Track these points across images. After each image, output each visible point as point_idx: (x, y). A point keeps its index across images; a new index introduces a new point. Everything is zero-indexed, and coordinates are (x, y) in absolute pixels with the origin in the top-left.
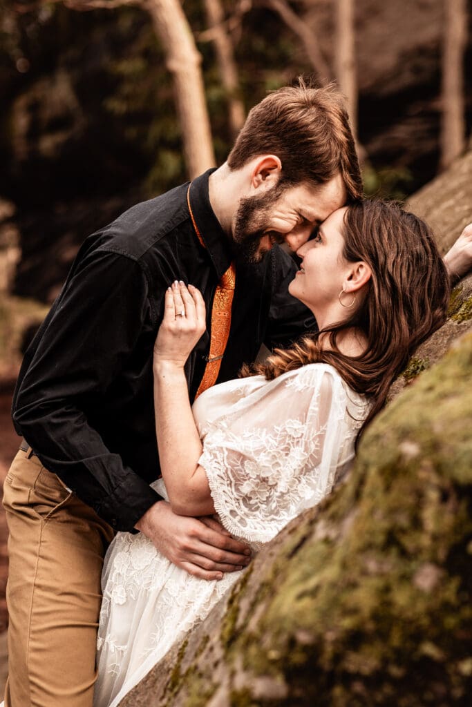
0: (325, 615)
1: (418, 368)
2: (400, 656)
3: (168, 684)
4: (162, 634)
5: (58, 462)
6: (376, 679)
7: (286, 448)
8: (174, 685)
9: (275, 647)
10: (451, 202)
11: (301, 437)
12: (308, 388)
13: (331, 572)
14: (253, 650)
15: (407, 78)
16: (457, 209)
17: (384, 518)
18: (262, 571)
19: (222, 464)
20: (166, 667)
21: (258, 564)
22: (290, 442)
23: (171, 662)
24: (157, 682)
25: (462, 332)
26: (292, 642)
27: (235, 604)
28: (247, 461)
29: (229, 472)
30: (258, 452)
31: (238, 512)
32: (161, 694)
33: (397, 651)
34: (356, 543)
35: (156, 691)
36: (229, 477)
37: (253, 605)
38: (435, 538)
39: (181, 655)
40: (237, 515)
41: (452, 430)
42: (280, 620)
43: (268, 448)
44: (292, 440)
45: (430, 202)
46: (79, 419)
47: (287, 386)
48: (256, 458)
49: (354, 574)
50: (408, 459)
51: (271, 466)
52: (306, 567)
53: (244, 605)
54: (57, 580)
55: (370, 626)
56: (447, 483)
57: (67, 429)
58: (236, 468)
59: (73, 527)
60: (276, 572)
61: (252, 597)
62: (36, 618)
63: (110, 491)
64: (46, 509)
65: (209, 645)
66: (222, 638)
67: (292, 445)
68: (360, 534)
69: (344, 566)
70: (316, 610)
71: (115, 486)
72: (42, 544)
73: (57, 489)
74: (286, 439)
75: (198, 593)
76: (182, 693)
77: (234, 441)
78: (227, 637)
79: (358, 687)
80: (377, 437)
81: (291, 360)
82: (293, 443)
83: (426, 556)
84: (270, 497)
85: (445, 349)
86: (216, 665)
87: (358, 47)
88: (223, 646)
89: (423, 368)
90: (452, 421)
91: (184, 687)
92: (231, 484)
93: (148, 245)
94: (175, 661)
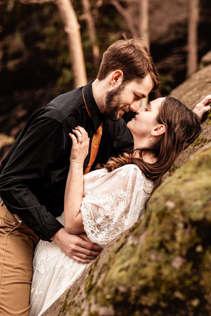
0: (132, 279)
1: (175, 167)
2: (165, 298)
3: (61, 309)
4: (61, 286)
5: (17, 208)
6: (154, 308)
7: (117, 202)
8: (64, 310)
9: (109, 293)
10: (191, 93)
11: (124, 198)
12: (127, 176)
13: (135, 260)
14: (99, 294)
15: (172, 37)
16: (194, 96)
17: (159, 235)
18: (103, 258)
19: (89, 209)
20: (60, 301)
21: (102, 255)
22: (119, 200)
23: (63, 299)
24: (57, 308)
25: (195, 151)
26: (117, 291)
27: (92, 273)
28: (100, 208)
29: (92, 213)
30: (105, 204)
31: (95, 231)
32: (58, 313)
33: (164, 296)
34: (146, 247)
35: (56, 312)
36: (91, 216)
37: (100, 274)
38: (181, 245)
39: (67, 296)
40: (94, 233)
41: (189, 196)
42: (112, 281)
43: (109, 202)
44: (120, 199)
45: (182, 93)
46: (28, 189)
47: (117, 175)
48: (104, 207)
49: (145, 261)
50: (169, 209)
51: (110, 210)
52: (123, 257)
53: (96, 274)
54: (13, 262)
55: (152, 284)
56: (187, 220)
57: (22, 194)
58: (95, 211)
59: (21, 238)
60: (110, 259)
61: (99, 270)
62: (4, 279)
63: (40, 222)
64: (9, 229)
65: (80, 292)
66: (85, 289)
67: (119, 201)
68: (147, 243)
69: (140, 257)
70: (127, 276)
71: (42, 220)
72: (7, 245)
73: (14, 221)
74: (117, 199)
75: (79, 269)
76: (68, 314)
77: (94, 199)
78: (88, 288)
79: (146, 311)
80: (156, 199)
81: (119, 162)
82: (120, 200)
83: (177, 253)
84: (109, 225)
85: (187, 159)
86: (83, 301)
87: (150, 22)
88: (86, 292)
89: (177, 168)
90: (189, 192)
91: (68, 311)
92: (92, 219)
93: (66, 115)
94: (65, 298)
